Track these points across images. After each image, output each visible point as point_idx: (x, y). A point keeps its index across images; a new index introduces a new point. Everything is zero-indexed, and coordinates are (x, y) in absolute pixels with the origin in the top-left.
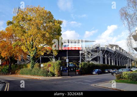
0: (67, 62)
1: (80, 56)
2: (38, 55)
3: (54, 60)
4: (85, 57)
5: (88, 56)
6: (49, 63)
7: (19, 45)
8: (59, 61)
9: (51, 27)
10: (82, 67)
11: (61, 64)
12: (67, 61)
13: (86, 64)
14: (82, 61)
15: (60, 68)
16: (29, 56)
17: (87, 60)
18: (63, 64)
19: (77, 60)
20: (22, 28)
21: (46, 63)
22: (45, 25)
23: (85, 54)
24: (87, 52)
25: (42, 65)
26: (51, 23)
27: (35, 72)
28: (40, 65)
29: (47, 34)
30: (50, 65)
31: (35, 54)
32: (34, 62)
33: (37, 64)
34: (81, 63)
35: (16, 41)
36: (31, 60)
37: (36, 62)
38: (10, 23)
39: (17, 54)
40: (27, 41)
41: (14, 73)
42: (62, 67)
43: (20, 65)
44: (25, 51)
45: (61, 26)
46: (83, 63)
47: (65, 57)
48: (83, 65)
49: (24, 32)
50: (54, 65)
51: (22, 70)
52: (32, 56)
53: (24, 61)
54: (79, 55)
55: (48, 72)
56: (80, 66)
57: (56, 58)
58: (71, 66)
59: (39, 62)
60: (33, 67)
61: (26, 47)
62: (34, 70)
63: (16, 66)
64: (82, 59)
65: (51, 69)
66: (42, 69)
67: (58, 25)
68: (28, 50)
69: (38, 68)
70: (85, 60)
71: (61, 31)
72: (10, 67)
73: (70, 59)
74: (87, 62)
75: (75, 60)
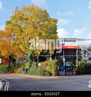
0: (63, 62)
1: (77, 55)
2: (35, 54)
3: (51, 59)
4: (82, 56)
5: (84, 55)
6: (46, 62)
7: (17, 44)
8: (56, 60)
9: (47, 26)
10: (79, 66)
11: (57, 64)
12: (64, 60)
13: (83, 63)
14: (79, 60)
15: (57, 67)
16: (27, 54)
17: (84, 59)
18: (60, 63)
19: (74, 59)
20: (20, 27)
21: (43, 62)
22: (41, 24)
23: (82, 53)
24: (83, 51)
25: (39, 64)
26: (47, 22)
27: (32, 71)
28: (37, 64)
29: (44, 32)
30: (47, 65)
31: (33, 53)
32: (32, 61)
33: (34, 63)
34: (77, 62)
35: (14, 40)
36: (29, 59)
37: (34, 61)
38: (8, 23)
39: (16, 53)
40: (24, 40)
41: (13, 72)
42: (58, 67)
43: (19, 64)
44: (23, 50)
45: (56, 24)
46: (80, 63)
47: (62, 56)
48: (79, 64)
49: (22, 31)
50: (51, 64)
51: (20, 70)
52: (29, 55)
53: (22, 60)
54: (75, 54)
55: (46, 71)
56: (77, 66)
57: (53, 57)
58: (67, 65)
59: (36, 61)
60: (31, 66)
61: (24, 46)
62: (31, 69)
63: (15, 65)
64: (78, 59)
65: (48, 68)
66: (39, 68)
67: (54, 23)
68: (26, 49)
69: (35, 67)
70: (81, 59)
71: (56, 29)
72: (9, 66)
73: (66, 58)
74: (84, 62)
75: (72, 59)
